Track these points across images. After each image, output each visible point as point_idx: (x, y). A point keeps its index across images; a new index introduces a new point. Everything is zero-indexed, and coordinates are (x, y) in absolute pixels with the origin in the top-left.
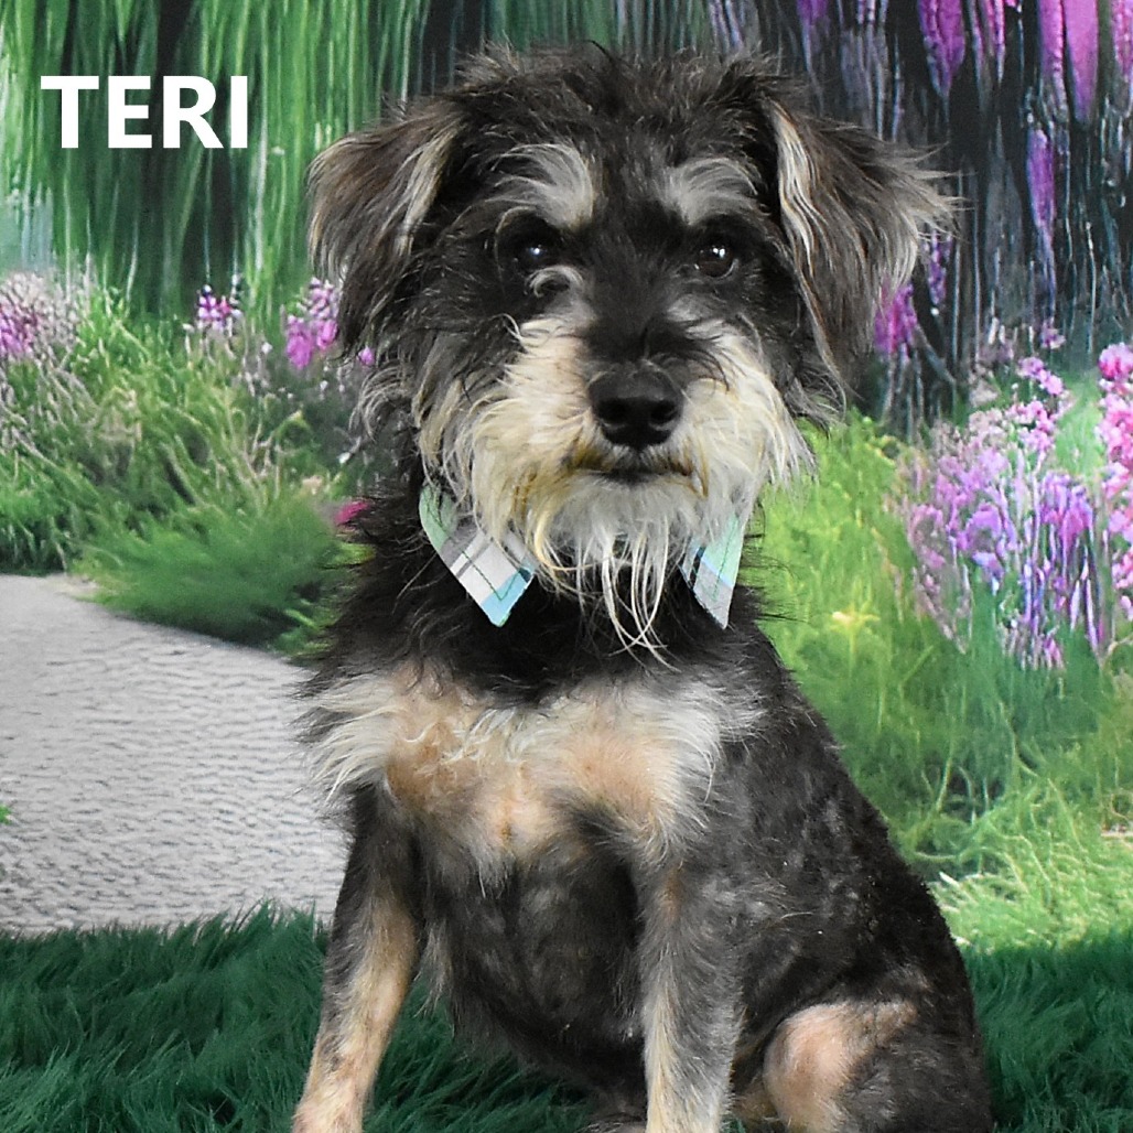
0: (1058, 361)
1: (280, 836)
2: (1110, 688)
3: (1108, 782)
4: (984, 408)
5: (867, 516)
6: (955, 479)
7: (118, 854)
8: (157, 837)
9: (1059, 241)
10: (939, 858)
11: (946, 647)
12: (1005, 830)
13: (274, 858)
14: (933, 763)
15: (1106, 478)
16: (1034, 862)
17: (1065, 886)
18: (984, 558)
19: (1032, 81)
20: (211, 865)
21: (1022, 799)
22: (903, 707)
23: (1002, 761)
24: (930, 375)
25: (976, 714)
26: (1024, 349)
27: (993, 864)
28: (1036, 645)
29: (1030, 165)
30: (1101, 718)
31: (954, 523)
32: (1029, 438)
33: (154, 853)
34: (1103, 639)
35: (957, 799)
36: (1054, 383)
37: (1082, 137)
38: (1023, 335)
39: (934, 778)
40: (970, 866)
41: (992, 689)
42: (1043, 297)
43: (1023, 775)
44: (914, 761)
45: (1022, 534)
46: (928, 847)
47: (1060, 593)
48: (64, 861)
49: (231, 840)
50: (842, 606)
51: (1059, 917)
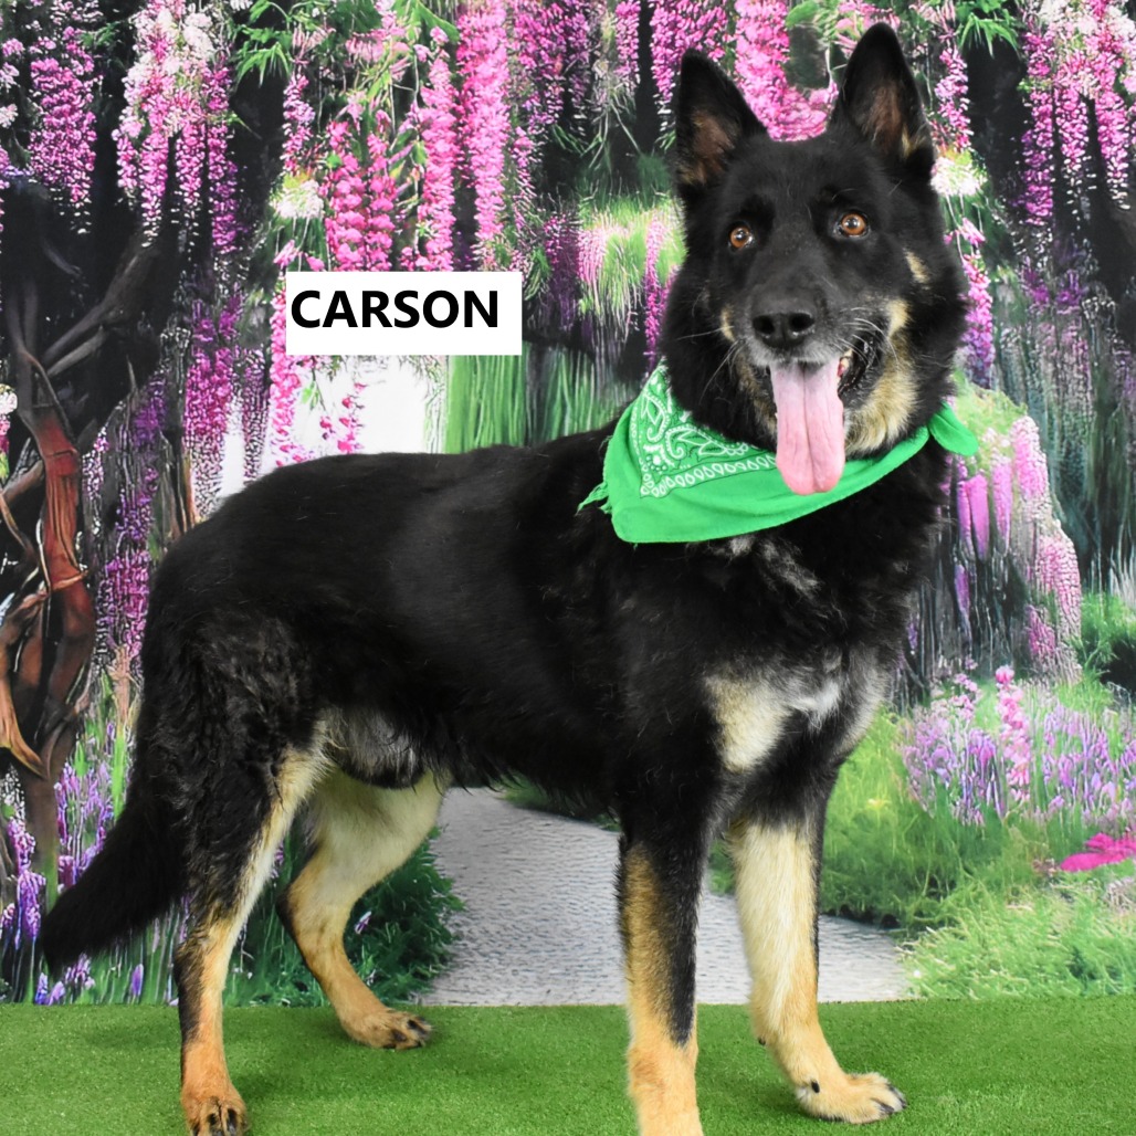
0: (974, 675)
1: (601, 915)
2: (1007, 834)
3: (1008, 881)
4: (938, 698)
5: (883, 753)
6: (925, 733)
7: (518, 926)
8: (539, 917)
9: (972, 617)
10: (925, 919)
11: (924, 815)
12: (958, 905)
13: (597, 926)
14: (920, 872)
15: (1001, 731)
16: (973, 921)
17: (989, 932)
18: (941, 771)
19: (955, 541)
20: (566, 931)
21: (966, 889)
22: (905, 845)
23: (955, 872)
24: (911, 683)
25: (940, 849)
26: (957, 670)
27: (952, 922)
28: (970, 814)
29: (956, 581)
30: (1003, 849)
31: (926, 755)
32: (961, 713)
33: (538, 924)
34: (1003, 810)
35: (933, 890)
36: (973, 686)
37: (982, 567)
38: (956, 664)
39: (921, 879)
40: (941, 923)
41: (948, 835)
42: (965, 644)
43: (966, 878)
44: (911, 872)
45: (959, 759)
46: (919, 913)
47: (980, 788)
48: (492, 929)
49: (576, 917)
50: (873, 796)
51: (986, 948)
